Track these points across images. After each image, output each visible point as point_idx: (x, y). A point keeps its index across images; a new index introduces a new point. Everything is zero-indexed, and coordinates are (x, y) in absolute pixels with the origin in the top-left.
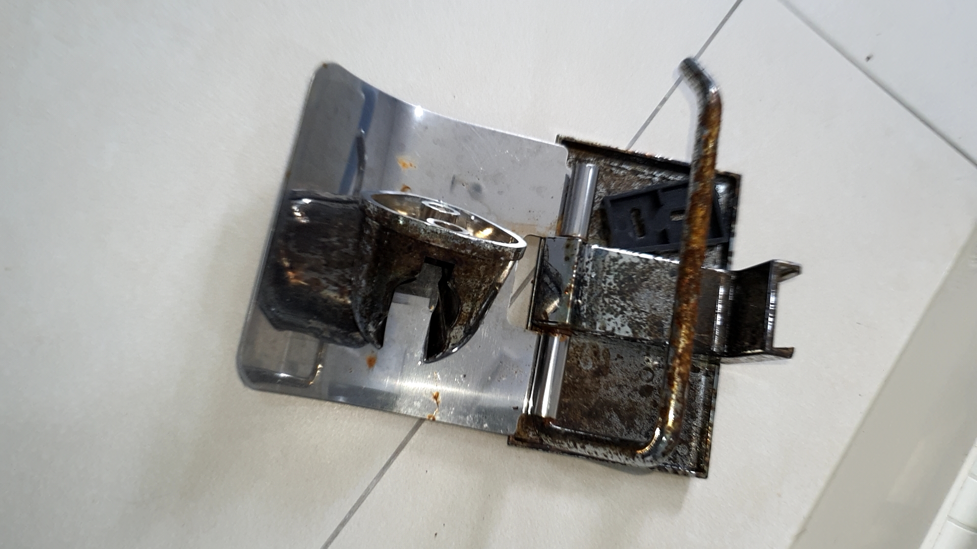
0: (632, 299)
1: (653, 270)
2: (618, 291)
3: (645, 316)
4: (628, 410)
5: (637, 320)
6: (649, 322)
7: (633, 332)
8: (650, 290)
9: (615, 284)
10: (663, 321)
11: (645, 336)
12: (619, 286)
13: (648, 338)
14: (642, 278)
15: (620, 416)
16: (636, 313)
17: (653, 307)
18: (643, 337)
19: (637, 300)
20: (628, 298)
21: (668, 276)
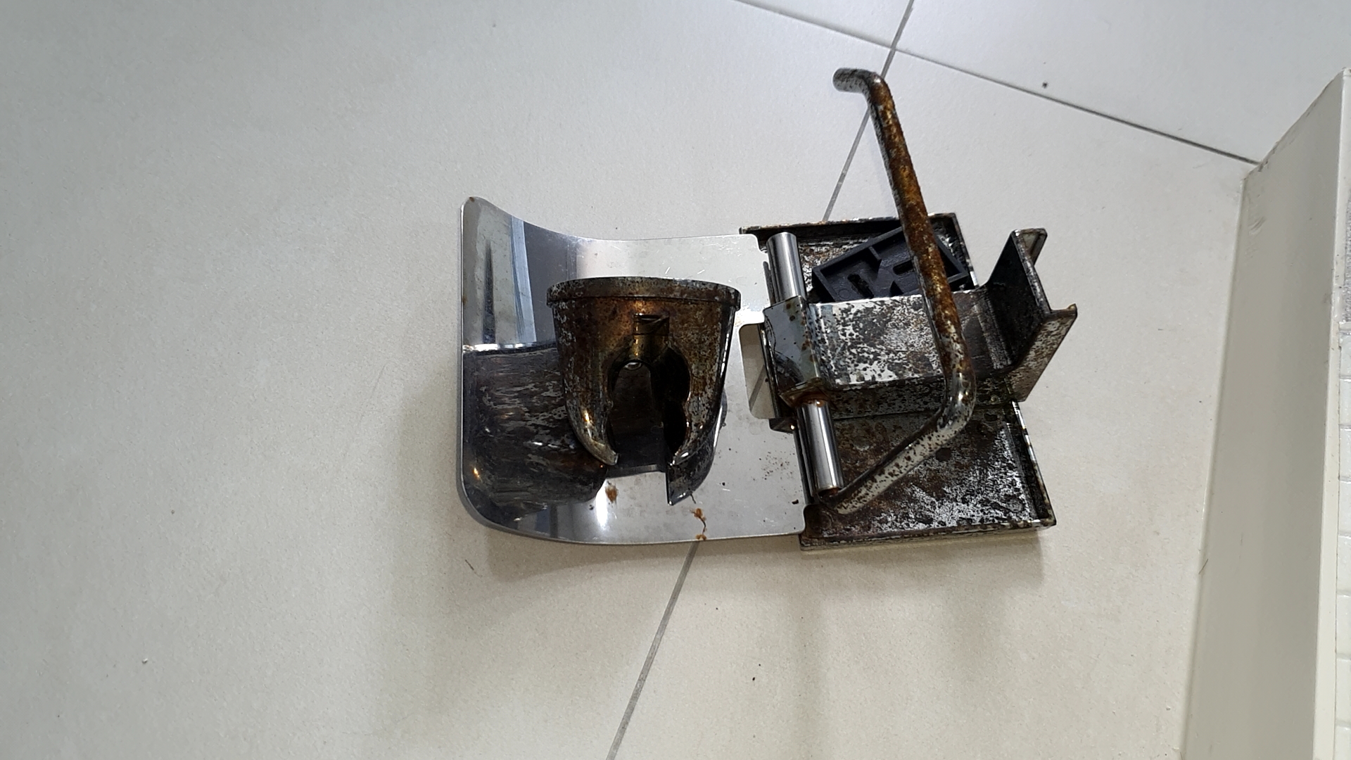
0: (882, 343)
1: (894, 309)
2: (863, 339)
3: (903, 356)
4: (930, 480)
5: (896, 361)
6: (911, 361)
7: (897, 374)
8: (898, 329)
9: (855, 334)
10: (926, 355)
11: (913, 375)
12: (863, 334)
13: (916, 376)
14: (884, 320)
15: (924, 490)
16: (891, 355)
17: (909, 344)
18: (910, 376)
19: (888, 342)
20: (876, 343)
21: (912, 310)
